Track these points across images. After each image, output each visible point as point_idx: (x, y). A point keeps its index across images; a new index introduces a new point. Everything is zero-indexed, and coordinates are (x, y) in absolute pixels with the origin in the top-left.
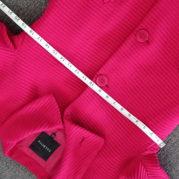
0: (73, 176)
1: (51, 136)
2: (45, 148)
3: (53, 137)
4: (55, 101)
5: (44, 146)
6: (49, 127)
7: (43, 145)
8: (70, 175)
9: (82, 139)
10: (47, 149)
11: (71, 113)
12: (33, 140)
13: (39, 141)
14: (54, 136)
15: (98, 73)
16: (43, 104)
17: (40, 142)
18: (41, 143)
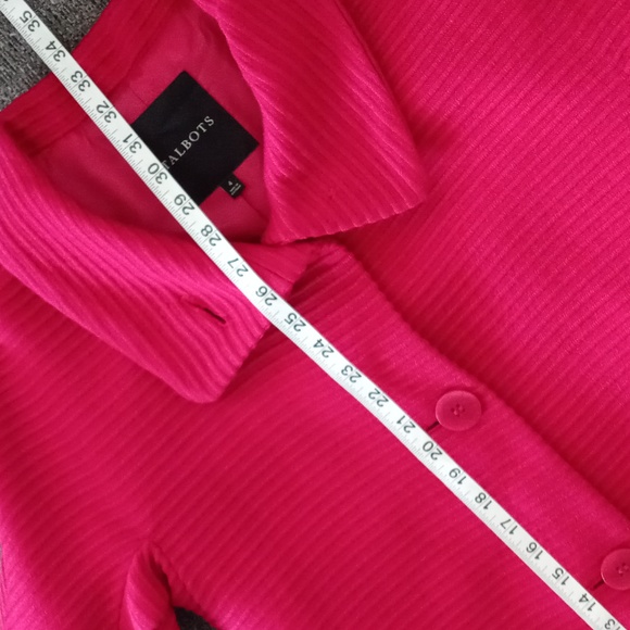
0: (50, 261)
1: (235, 180)
2: (182, 149)
3: (228, 188)
4: (396, 212)
5: (186, 144)
6: (281, 180)
7: (194, 136)
8: (53, 250)
9: (221, 315)
10: (176, 155)
11: (328, 268)
12: (215, 93)
13: (208, 120)
14: (233, 190)
15: (490, 397)
16: (387, 159)
17: (206, 125)
18: (200, 131)
